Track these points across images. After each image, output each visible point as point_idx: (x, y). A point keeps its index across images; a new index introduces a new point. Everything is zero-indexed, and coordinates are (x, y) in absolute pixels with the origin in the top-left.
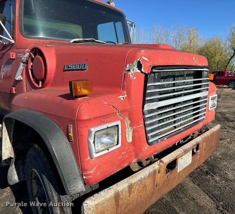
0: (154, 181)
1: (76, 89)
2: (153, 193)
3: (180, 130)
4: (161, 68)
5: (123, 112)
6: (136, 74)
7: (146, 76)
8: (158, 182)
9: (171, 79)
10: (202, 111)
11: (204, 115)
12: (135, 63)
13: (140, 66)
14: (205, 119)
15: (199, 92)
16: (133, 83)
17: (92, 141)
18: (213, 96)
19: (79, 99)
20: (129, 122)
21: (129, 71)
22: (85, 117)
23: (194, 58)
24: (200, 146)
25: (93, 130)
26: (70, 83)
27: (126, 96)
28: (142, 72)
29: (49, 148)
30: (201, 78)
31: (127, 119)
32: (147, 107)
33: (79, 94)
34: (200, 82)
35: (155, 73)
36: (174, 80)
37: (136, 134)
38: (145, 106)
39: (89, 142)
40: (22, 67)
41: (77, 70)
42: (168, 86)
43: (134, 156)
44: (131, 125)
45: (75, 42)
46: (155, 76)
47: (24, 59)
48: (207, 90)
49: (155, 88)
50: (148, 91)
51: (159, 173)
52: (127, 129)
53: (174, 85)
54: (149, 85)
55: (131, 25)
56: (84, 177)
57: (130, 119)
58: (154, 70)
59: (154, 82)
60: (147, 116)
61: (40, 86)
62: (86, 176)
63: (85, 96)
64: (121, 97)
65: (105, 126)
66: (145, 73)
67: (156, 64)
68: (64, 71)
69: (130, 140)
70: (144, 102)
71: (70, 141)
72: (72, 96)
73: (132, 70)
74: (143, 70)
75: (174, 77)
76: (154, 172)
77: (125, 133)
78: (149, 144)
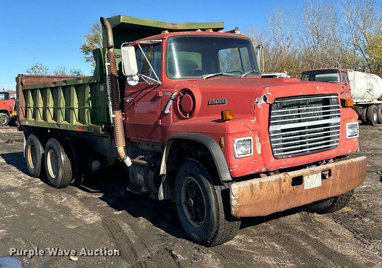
0: (280, 187)
1: (226, 115)
2: (280, 197)
3: (306, 151)
4: (281, 99)
5: (254, 131)
6: (262, 105)
7: (271, 105)
8: (284, 189)
9: (295, 107)
10: (334, 138)
11: (337, 142)
12: (262, 97)
13: (265, 99)
14: (338, 146)
15: (328, 118)
16: (260, 111)
17: (235, 147)
18: (352, 124)
19: (227, 122)
20: (258, 139)
21: (258, 102)
22: (231, 132)
23: (318, 88)
24: (333, 172)
25: (236, 140)
26: (222, 112)
27: (256, 120)
28: (267, 103)
29: (210, 151)
30: (329, 105)
31: (257, 136)
32: (272, 128)
33: (228, 119)
34: (328, 108)
35: (277, 103)
36: (299, 107)
37: (264, 148)
38: (270, 127)
39: (233, 147)
40: (171, 103)
41: (219, 104)
42: (292, 112)
43: (263, 165)
44: (260, 141)
45: (207, 78)
46: (277, 105)
47: (173, 97)
48: (339, 116)
49: (278, 114)
50: (272, 117)
51: (284, 181)
52: (257, 144)
53: (299, 111)
54: (272, 112)
55: (259, 47)
56: (231, 170)
57: (259, 137)
58: (276, 101)
59: (277, 110)
60: (272, 135)
61: (188, 117)
62: (232, 169)
63: (229, 120)
64: (252, 120)
65: (242, 139)
66: (269, 104)
67: (278, 97)
68: (209, 105)
69: (259, 152)
70: (269, 124)
71: (221, 147)
72: (223, 120)
73: (259, 102)
74: (267, 101)
75: (298, 105)
76: (280, 180)
77: (256, 146)
78: (276, 158)
